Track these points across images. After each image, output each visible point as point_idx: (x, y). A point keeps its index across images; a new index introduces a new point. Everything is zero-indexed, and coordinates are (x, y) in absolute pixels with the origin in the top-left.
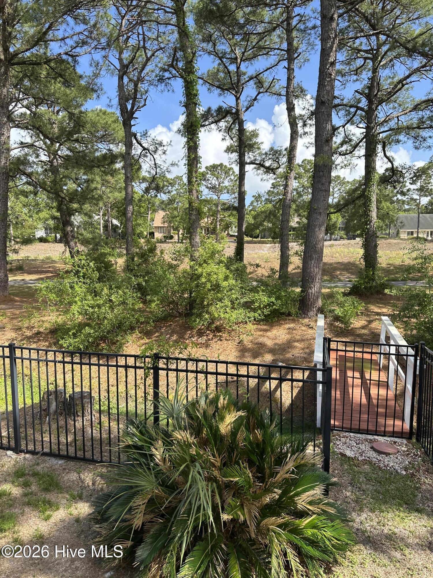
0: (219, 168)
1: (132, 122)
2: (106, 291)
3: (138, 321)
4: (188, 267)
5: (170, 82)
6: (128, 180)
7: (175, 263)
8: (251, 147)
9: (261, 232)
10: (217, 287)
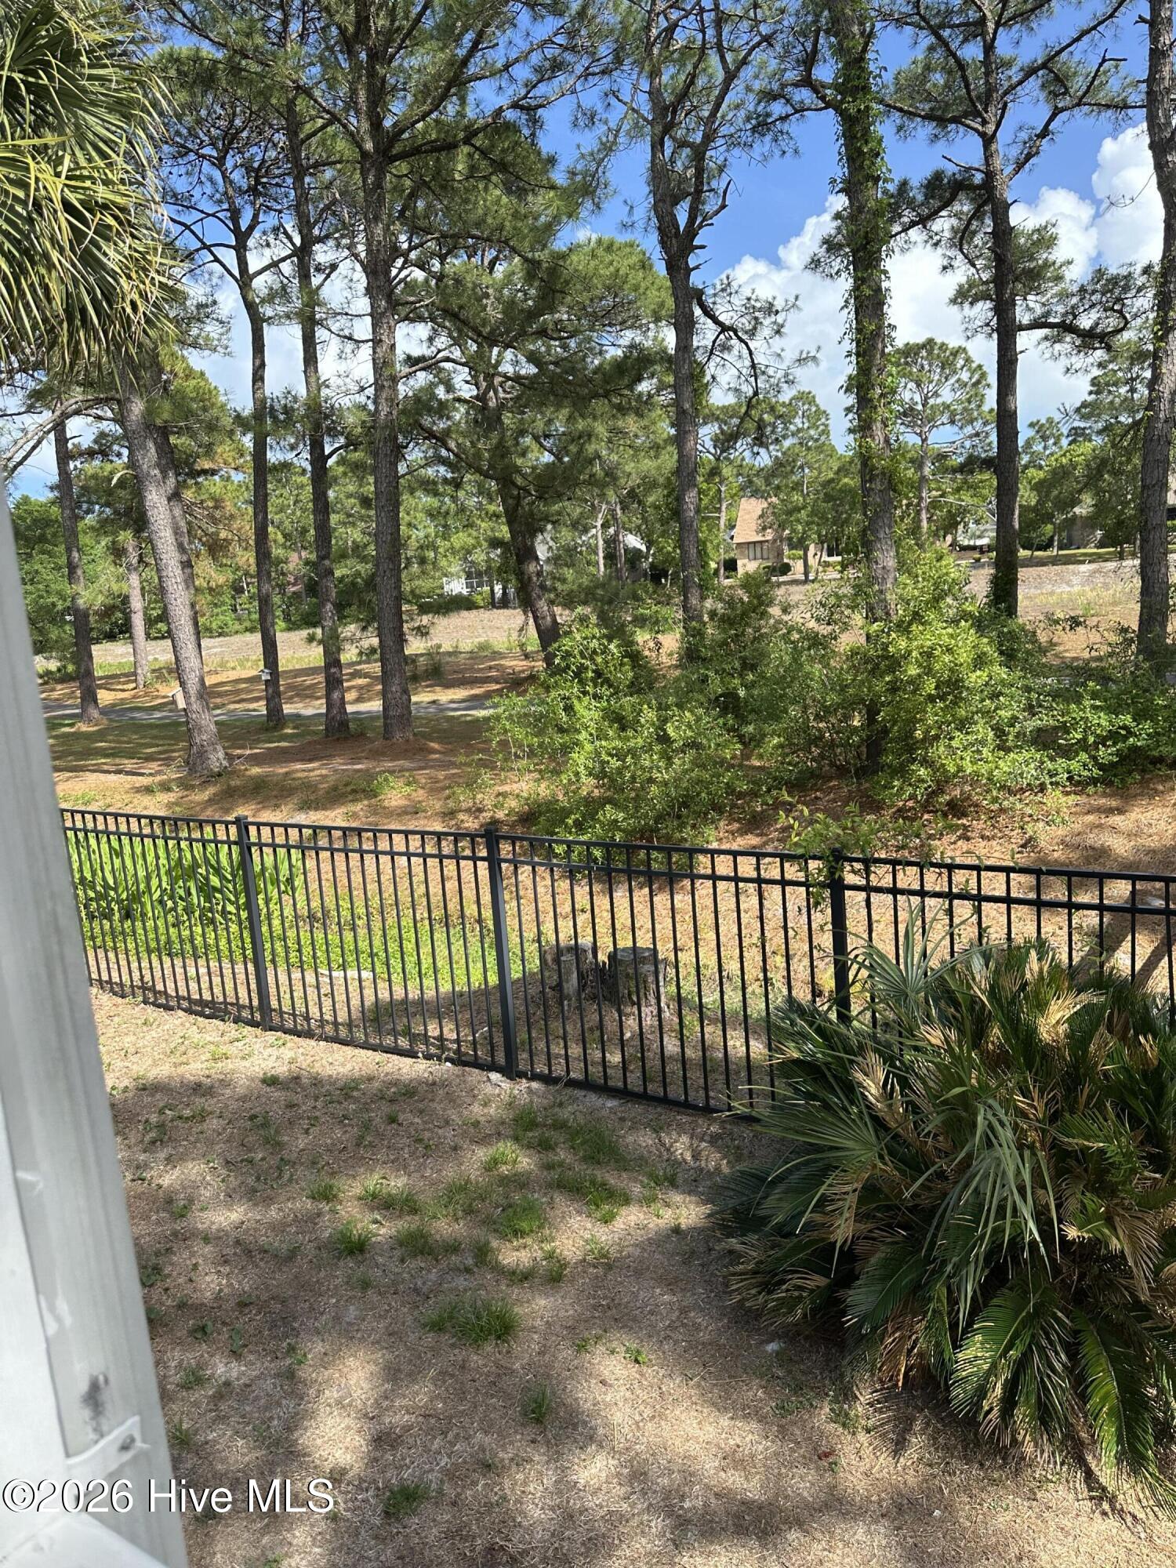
0: (924, 353)
1: (692, 262)
2: (649, 715)
3: (730, 789)
4: (863, 640)
5: (786, 127)
6: (685, 419)
7: (824, 630)
8: (1034, 278)
9: (1058, 529)
10: (952, 688)
